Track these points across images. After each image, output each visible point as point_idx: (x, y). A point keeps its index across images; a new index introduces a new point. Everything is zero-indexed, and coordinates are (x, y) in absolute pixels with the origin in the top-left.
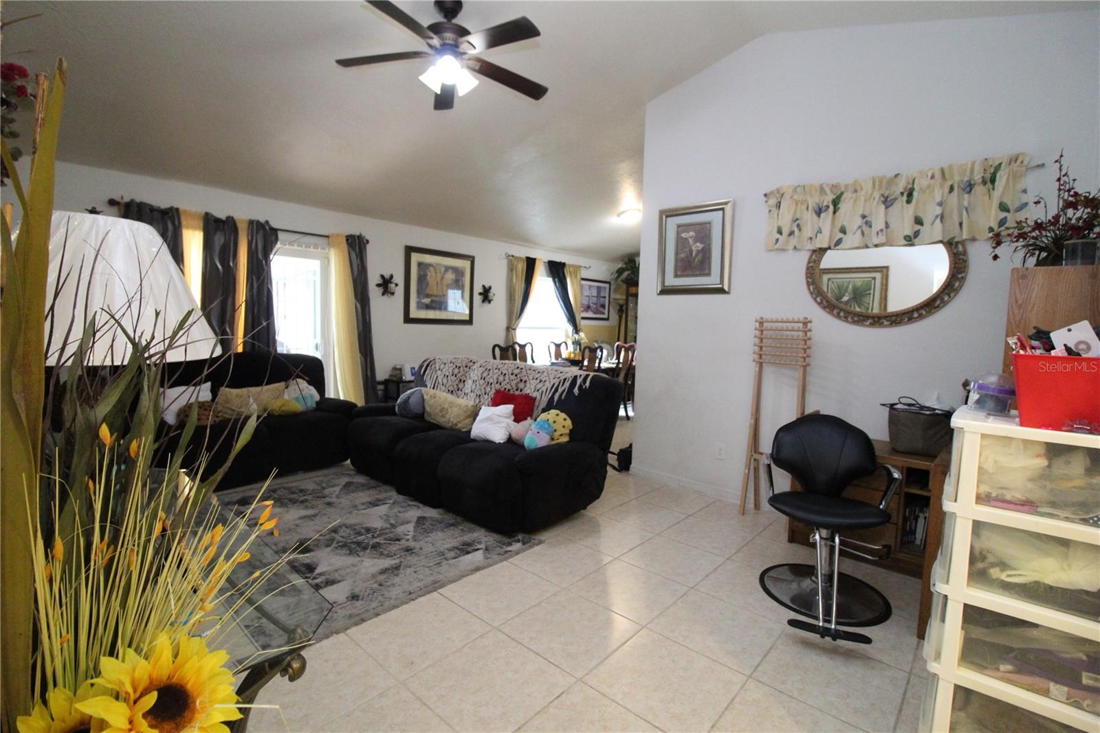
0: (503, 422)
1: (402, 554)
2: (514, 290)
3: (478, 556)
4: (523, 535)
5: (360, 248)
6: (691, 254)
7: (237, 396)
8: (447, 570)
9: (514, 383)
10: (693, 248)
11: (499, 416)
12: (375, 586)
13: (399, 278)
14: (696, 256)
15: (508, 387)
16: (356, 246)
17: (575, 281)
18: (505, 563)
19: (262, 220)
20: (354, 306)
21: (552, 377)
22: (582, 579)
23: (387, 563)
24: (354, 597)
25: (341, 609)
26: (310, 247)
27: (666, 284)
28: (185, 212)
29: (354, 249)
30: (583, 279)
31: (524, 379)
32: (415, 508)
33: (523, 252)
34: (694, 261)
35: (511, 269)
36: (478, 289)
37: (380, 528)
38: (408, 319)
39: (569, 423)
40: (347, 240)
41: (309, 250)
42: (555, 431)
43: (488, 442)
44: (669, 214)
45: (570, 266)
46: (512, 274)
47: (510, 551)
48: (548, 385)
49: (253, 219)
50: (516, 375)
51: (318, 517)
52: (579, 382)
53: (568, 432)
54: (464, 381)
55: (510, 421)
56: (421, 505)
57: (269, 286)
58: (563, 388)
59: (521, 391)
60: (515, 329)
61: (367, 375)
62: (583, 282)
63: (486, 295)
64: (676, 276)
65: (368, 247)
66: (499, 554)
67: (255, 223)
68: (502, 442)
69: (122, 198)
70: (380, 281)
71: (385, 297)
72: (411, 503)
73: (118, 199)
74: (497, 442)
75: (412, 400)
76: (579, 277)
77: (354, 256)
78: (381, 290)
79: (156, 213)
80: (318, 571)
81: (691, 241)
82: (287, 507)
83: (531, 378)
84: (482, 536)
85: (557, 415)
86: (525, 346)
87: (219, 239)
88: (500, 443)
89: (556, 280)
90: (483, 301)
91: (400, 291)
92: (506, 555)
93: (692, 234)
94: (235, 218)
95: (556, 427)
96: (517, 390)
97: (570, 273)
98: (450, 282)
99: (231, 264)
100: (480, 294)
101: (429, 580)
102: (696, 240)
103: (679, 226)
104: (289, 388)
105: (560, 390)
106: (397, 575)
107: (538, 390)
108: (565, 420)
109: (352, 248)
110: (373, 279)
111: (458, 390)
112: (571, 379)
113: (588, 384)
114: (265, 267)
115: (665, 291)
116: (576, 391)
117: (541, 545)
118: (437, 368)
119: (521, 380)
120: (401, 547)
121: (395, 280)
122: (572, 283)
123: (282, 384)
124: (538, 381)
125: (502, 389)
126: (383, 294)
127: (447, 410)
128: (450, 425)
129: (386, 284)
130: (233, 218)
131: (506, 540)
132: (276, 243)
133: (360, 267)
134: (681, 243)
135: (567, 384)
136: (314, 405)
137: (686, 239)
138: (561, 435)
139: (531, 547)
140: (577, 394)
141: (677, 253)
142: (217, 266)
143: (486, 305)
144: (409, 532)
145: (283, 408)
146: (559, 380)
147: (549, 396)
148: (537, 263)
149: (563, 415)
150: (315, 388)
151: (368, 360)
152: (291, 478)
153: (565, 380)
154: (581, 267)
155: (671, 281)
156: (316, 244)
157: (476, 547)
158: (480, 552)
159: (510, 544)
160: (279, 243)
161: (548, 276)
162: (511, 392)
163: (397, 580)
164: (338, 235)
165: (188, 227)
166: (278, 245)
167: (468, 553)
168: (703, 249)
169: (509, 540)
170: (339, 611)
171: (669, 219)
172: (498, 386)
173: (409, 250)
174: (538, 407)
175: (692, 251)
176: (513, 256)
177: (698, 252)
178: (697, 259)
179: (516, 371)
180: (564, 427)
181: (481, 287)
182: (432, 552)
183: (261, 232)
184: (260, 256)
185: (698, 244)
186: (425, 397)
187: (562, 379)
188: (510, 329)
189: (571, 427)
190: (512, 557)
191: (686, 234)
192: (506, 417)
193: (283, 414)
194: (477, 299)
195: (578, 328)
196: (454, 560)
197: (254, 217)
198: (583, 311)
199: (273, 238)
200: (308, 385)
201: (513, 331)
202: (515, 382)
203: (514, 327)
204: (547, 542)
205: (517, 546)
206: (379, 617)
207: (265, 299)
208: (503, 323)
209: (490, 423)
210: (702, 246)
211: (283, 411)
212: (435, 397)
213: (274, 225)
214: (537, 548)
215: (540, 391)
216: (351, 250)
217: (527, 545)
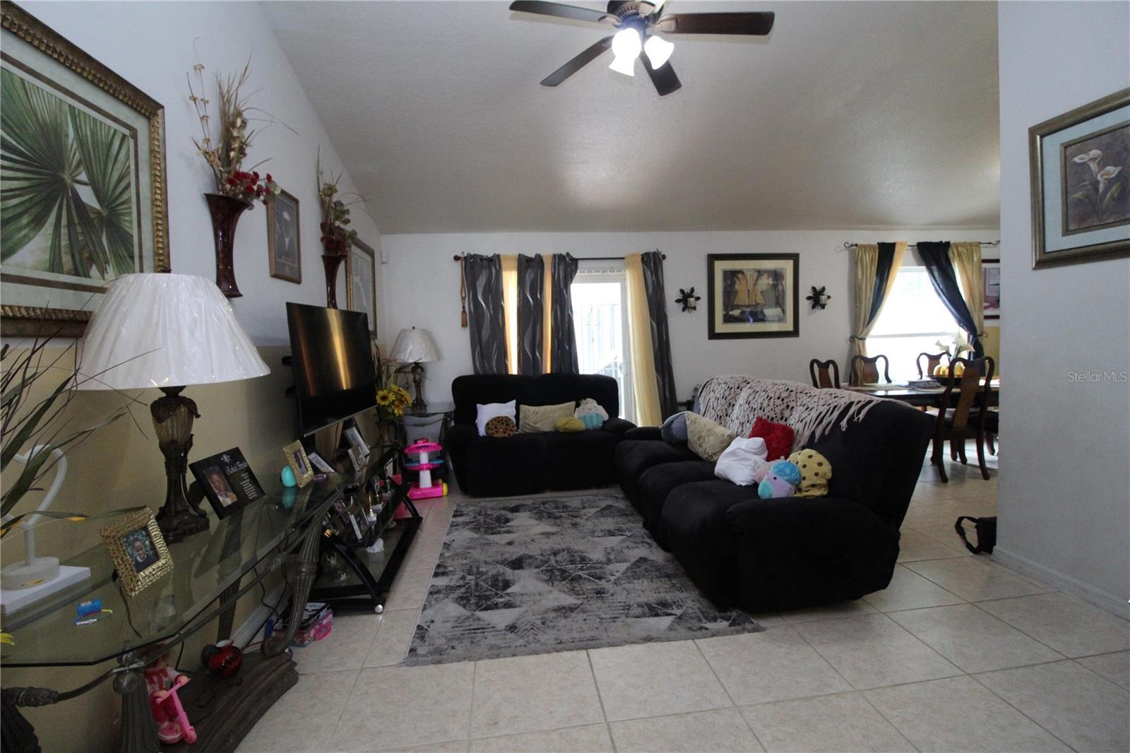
0: (750, 459)
1: (591, 595)
2: (860, 288)
3: (665, 622)
4: (740, 612)
5: (655, 265)
6: (1097, 189)
7: (533, 412)
8: (617, 630)
9: (778, 410)
10: (1099, 177)
11: (744, 451)
12: (539, 622)
13: (702, 291)
14: (1107, 189)
15: (772, 414)
16: (652, 263)
17: (969, 268)
18: (690, 642)
19: (564, 253)
20: (649, 325)
21: (822, 402)
22: (775, 703)
23: (569, 600)
24: (512, 628)
25: (493, 635)
26: (606, 271)
27: (1048, 249)
28: (506, 257)
29: (649, 267)
30: (985, 261)
31: (791, 404)
32: (646, 546)
33: (874, 237)
34: (1101, 201)
35: (855, 261)
36: (805, 292)
37: (595, 561)
38: (713, 335)
39: (827, 468)
40: (643, 259)
41: (606, 274)
42: (804, 478)
43: (728, 482)
44: (1046, 130)
45: (957, 245)
46: (856, 268)
47: (707, 629)
48: (814, 414)
49: (555, 253)
50: (783, 400)
51: (555, 536)
52: (853, 409)
53: (824, 482)
54: (734, 405)
55: (760, 459)
56: (655, 544)
57: (570, 313)
58: (829, 419)
59: (786, 420)
60: (863, 339)
61: (665, 396)
62: (985, 265)
63: (817, 298)
64: (1067, 232)
65: (664, 262)
66: (690, 628)
67: (557, 257)
68: (744, 484)
69: (463, 253)
70: (680, 296)
71: (686, 312)
72: (648, 540)
73: (460, 255)
74: (738, 484)
75: (674, 425)
76: (975, 259)
77: (649, 274)
78: (681, 305)
79: (485, 261)
80: (509, 591)
81: (1093, 166)
82: (541, 520)
83: (799, 403)
84: (690, 601)
85: (810, 457)
86: (875, 359)
87: (529, 276)
88: (741, 486)
89: (934, 268)
90: (813, 307)
91: (703, 305)
92: (699, 633)
93: (1095, 153)
94: (542, 255)
95: (804, 473)
96: (782, 419)
97: (959, 255)
98: (765, 288)
99: (539, 296)
100: (809, 298)
101: (588, 634)
102: (1103, 163)
103: (1066, 146)
104: (581, 407)
105: (825, 422)
106: (566, 617)
107: (802, 420)
108: (820, 464)
109: (646, 265)
110: (671, 294)
111: (726, 416)
112: (843, 406)
113: (861, 416)
114: (566, 297)
115: (1047, 260)
116: (844, 423)
117: (756, 634)
118: (711, 389)
119: (788, 406)
120: (595, 587)
121: (696, 294)
122: (964, 269)
123: (573, 403)
124: (805, 407)
125: (764, 418)
126: (684, 310)
127: (704, 438)
128: (706, 456)
129: (686, 299)
130: (539, 255)
131: (713, 612)
132: (576, 272)
133: (656, 284)
134: (1072, 174)
135: (836, 414)
136: (601, 425)
137: (1083, 165)
138: (813, 486)
139: (738, 632)
140: (844, 430)
141: (1066, 193)
142: (529, 300)
143: (818, 311)
144: (617, 572)
145: (567, 426)
146: (828, 407)
147: (812, 430)
148: (897, 248)
149: (819, 457)
150: (604, 407)
151: (667, 379)
152: (564, 494)
153: (835, 407)
154: (980, 243)
155: (1057, 241)
156: (612, 268)
157: (669, 611)
158: (671, 618)
159: (715, 620)
160: (578, 271)
161: (919, 265)
162: (775, 421)
163: (563, 622)
164: (633, 256)
165: (506, 269)
166: (578, 274)
167: (657, 615)
168: (1120, 173)
169: (717, 614)
170: (489, 637)
171: (1046, 139)
172: (761, 413)
173: (713, 258)
174: (798, 443)
175: (1098, 182)
176: (856, 245)
177: (1110, 182)
178: (1108, 196)
179: (784, 395)
180: (817, 474)
181: (810, 289)
182: (620, 602)
183: (563, 264)
184: (562, 286)
185: (1110, 168)
186: (688, 423)
187: (832, 406)
188: (857, 337)
189: (829, 475)
190: (704, 637)
191: (1082, 156)
192: (755, 454)
193: (567, 431)
194: (804, 305)
195: (979, 333)
196: (634, 619)
197: (558, 252)
198: (986, 308)
199: (573, 267)
200: (596, 404)
201: (861, 342)
202: (781, 408)
203: (862, 336)
204: (768, 631)
205: (723, 624)
206: (515, 658)
207: (567, 325)
208: (846, 332)
209: (734, 458)
210: (1119, 168)
211: (567, 429)
212: (695, 423)
213: (575, 256)
214: (745, 637)
215: (804, 422)
216: (645, 268)
217: (733, 628)
